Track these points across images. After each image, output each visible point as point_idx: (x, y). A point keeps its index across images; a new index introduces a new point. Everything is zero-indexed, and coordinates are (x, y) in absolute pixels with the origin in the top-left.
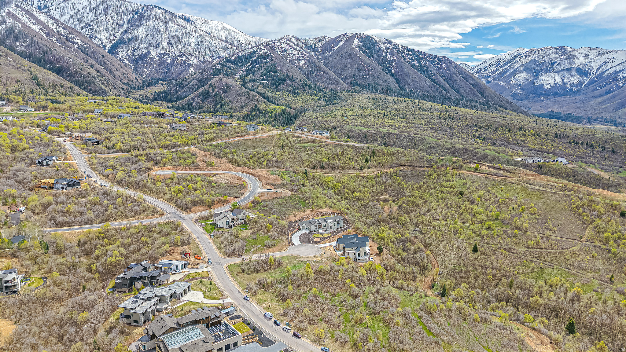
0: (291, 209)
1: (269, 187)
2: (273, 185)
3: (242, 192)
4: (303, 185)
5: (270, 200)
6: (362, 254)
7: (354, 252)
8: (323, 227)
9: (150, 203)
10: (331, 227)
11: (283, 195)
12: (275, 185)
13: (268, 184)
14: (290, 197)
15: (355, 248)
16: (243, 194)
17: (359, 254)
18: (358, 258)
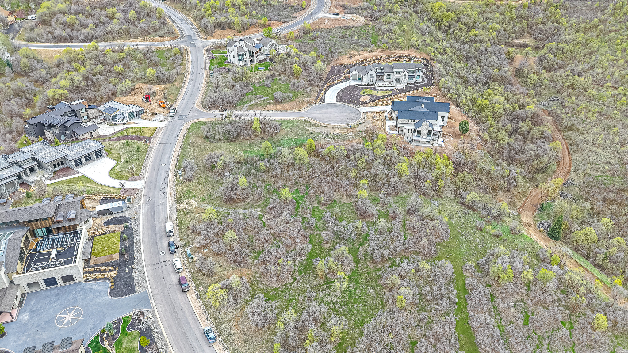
0: (352, 46)
1: (337, 11)
2: (344, 7)
3: (295, 15)
4: (390, 12)
5: (327, 31)
6: (424, 133)
7: (413, 127)
8: (385, 79)
9: (172, 20)
10: (398, 80)
11: (351, 24)
12: (347, 8)
13: (337, 6)
14: (361, 27)
15: (416, 121)
16: (295, 17)
17: (419, 132)
18: (415, 138)
